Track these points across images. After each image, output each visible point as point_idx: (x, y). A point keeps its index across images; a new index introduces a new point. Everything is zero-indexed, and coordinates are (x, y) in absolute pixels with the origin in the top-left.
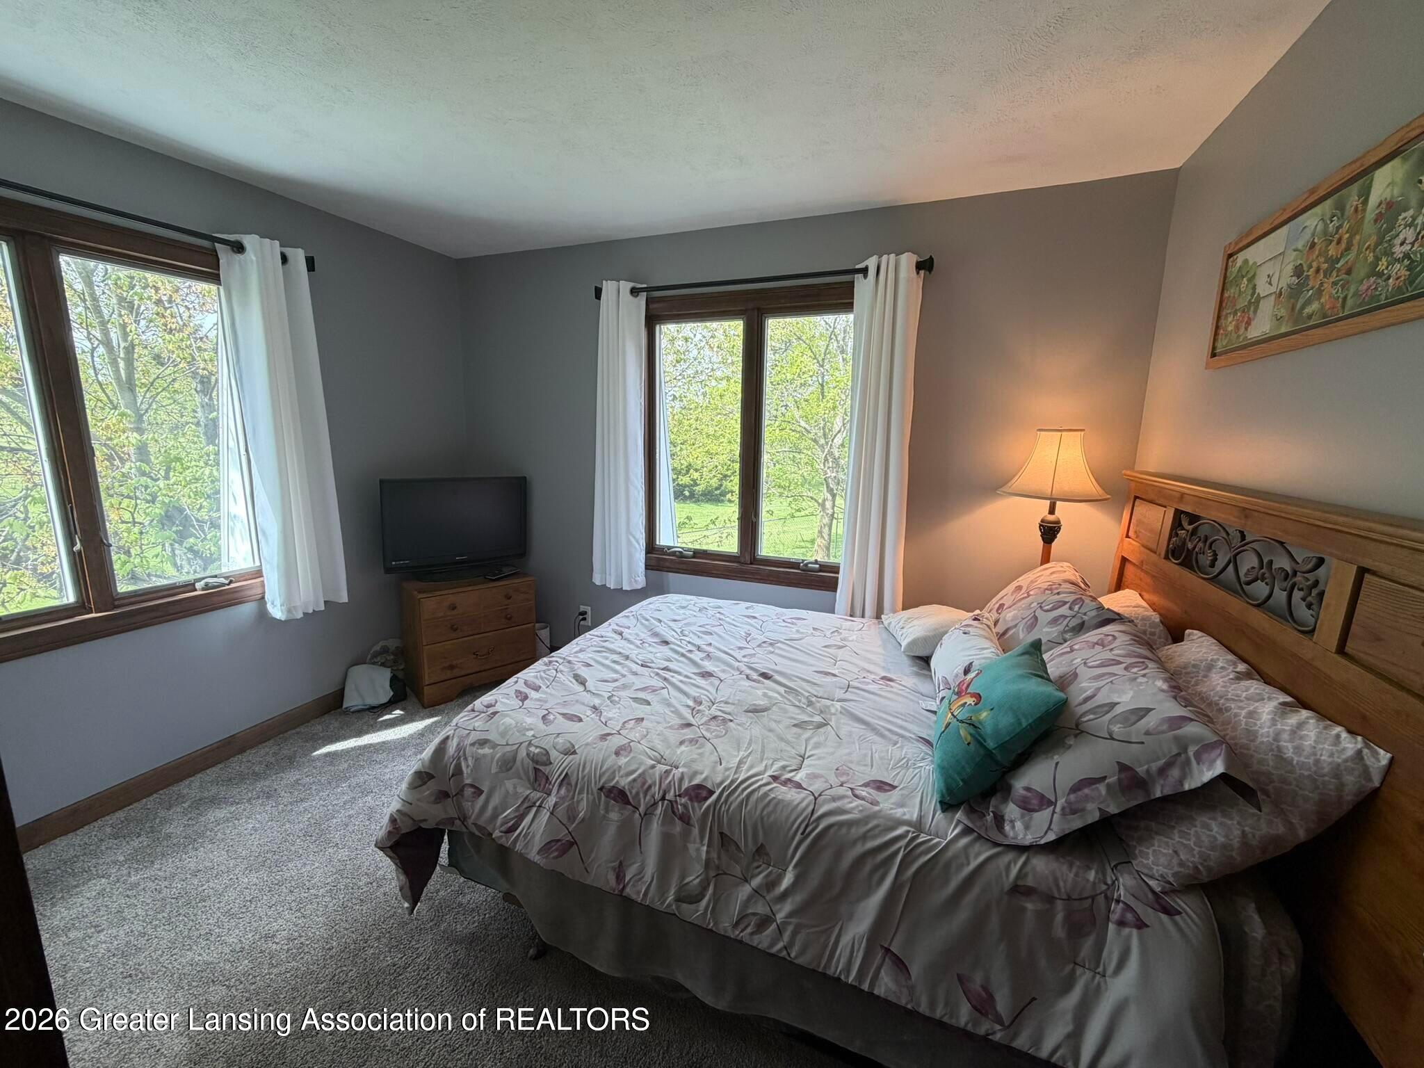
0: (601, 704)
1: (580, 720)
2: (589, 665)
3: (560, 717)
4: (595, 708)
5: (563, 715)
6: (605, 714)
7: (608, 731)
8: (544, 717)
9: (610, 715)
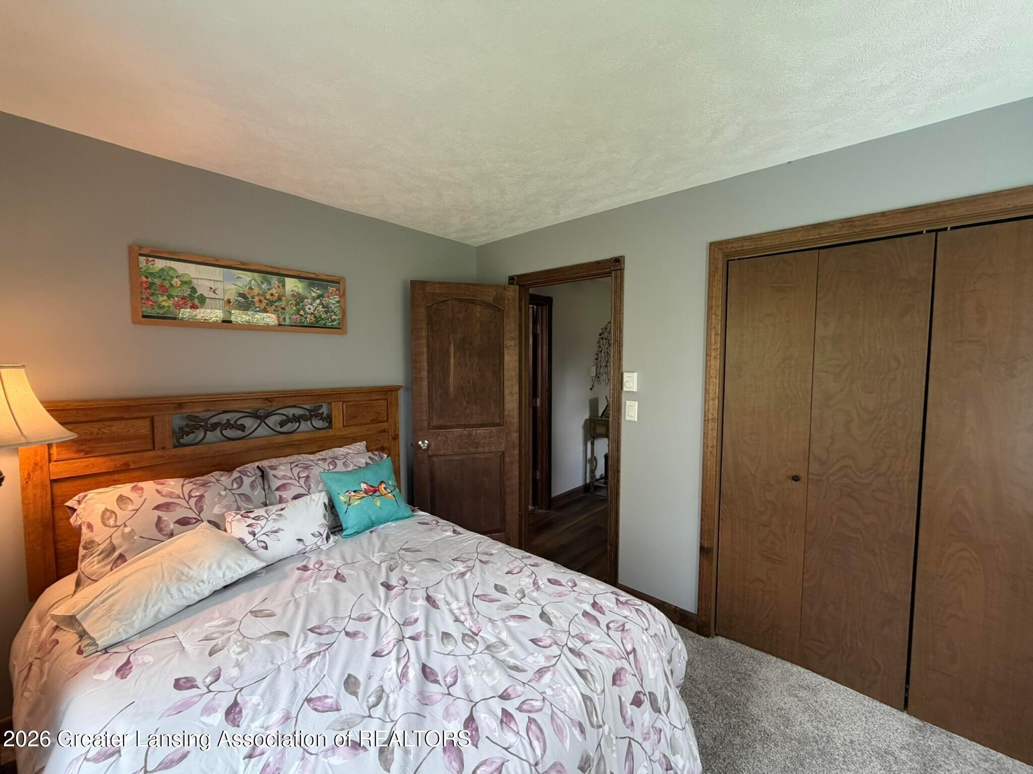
0: (533, 591)
1: (549, 580)
2: (534, 641)
3: (563, 583)
4: (538, 588)
5: (561, 585)
6: (531, 581)
7: (533, 568)
8: (575, 585)
9: (528, 580)
